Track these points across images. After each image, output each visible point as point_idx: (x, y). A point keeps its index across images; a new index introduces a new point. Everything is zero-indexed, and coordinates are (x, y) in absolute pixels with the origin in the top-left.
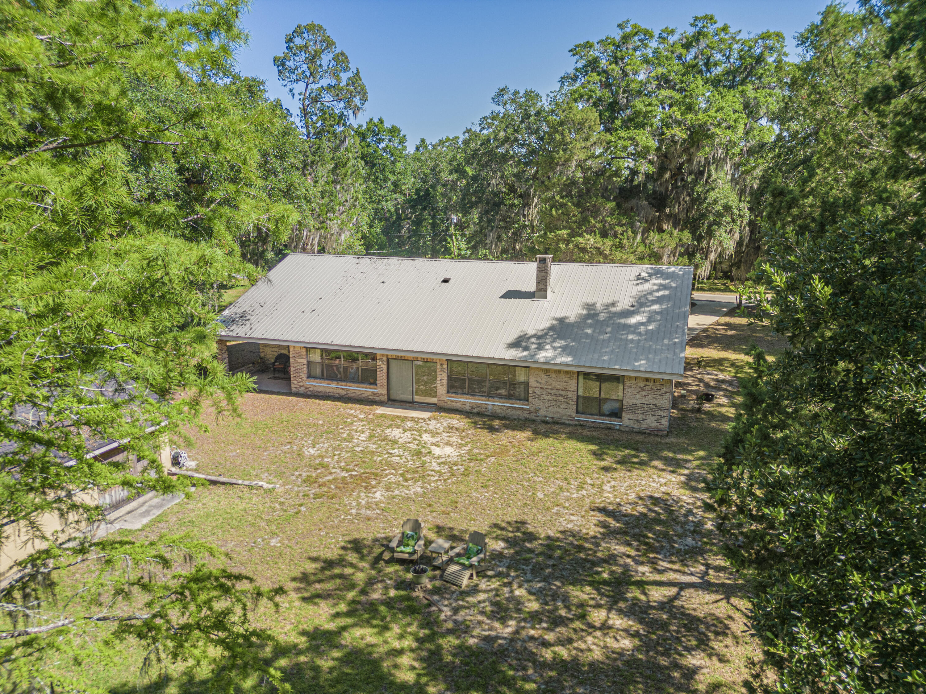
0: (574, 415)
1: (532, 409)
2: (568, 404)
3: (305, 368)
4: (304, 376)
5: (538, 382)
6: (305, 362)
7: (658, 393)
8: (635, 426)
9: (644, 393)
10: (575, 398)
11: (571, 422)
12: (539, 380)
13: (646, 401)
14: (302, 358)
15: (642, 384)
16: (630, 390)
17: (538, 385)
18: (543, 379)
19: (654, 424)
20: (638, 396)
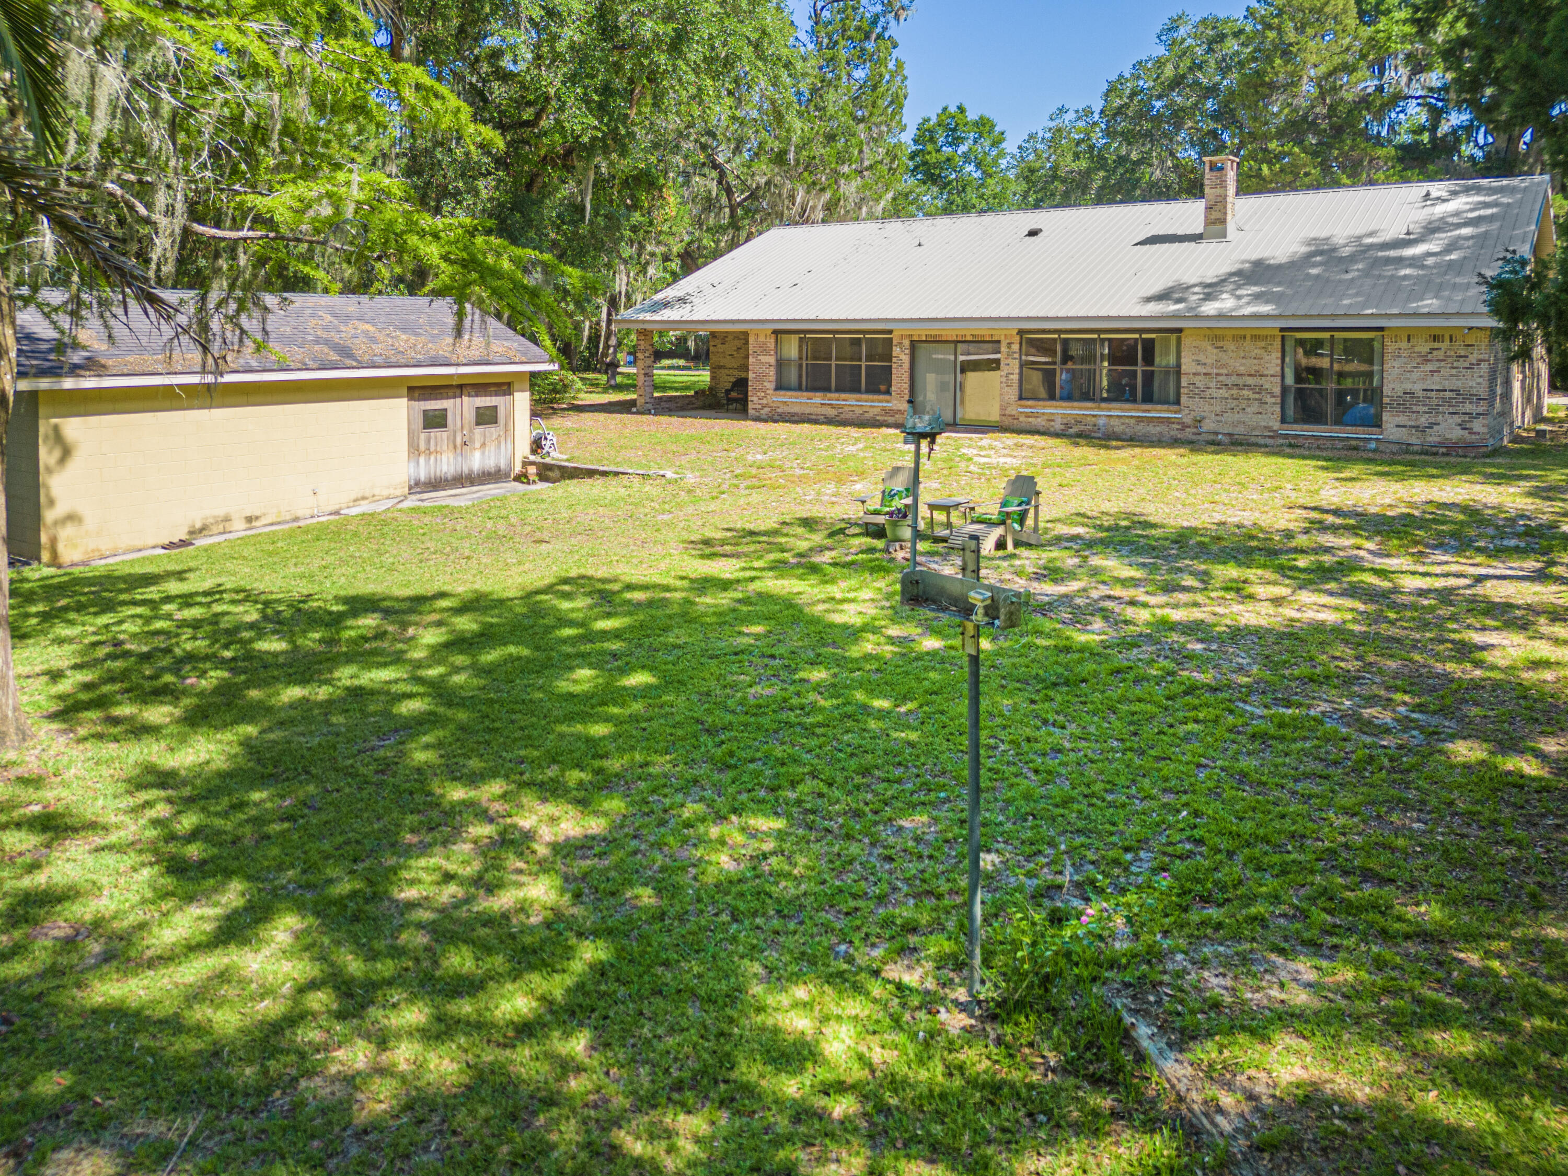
0: (1276, 425)
1: (1188, 420)
2: (1262, 402)
3: (772, 372)
4: (770, 386)
5: (1199, 363)
6: (772, 360)
7: (1463, 363)
8: (1413, 440)
9: (1429, 367)
10: (1277, 390)
11: (1270, 441)
12: (1202, 358)
13: (1435, 383)
14: (767, 353)
15: (1423, 348)
16: (1397, 364)
17: (1201, 369)
18: (1211, 355)
19: (1456, 434)
20: (1415, 375)
